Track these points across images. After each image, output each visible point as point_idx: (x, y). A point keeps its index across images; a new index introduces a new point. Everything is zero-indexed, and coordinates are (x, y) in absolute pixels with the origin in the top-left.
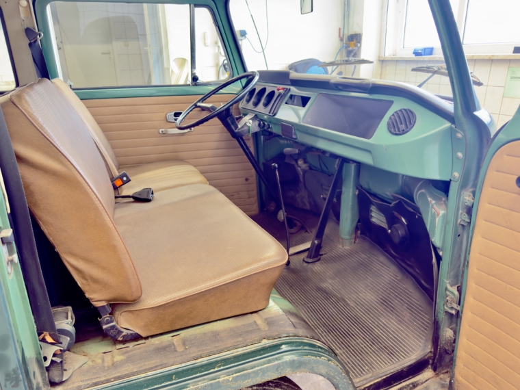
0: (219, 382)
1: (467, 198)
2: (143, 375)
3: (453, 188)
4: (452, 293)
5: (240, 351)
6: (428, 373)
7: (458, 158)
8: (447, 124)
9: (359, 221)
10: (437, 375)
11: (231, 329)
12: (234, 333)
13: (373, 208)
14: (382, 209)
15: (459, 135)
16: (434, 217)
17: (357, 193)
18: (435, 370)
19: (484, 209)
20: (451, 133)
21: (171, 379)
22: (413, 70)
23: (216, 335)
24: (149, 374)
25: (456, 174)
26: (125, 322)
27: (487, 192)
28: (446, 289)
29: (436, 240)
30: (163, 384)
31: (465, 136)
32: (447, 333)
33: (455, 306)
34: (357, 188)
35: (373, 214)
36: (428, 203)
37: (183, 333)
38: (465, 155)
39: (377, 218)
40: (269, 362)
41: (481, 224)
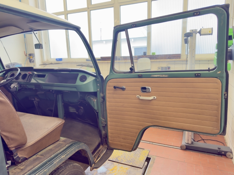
0: (62, 158)
1: (102, 95)
2: (37, 167)
3: (98, 93)
4: (103, 120)
5: (62, 150)
6: (101, 147)
7: (98, 85)
8: (94, 78)
9: (65, 114)
10: (103, 146)
11: (55, 147)
12: (56, 147)
13: (70, 107)
14: (73, 107)
15: (98, 80)
16: (94, 102)
17: (63, 104)
18: (102, 145)
19: (108, 96)
20: (96, 80)
21: (48, 163)
22: (77, 66)
23: (51, 150)
24: (39, 165)
25: (98, 90)
26: (20, 155)
27: (107, 92)
28: (101, 120)
29: (96, 108)
30: (46, 165)
31: (99, 80)
32: (103, 132)
33: (105, 123)
34: (63, 102)
35: (70, 109)
36: (91, 99)
37: (39, 153)
38: (100, 85)
39: (72, 110)
40: (72, 149)
41: (107, 99)
